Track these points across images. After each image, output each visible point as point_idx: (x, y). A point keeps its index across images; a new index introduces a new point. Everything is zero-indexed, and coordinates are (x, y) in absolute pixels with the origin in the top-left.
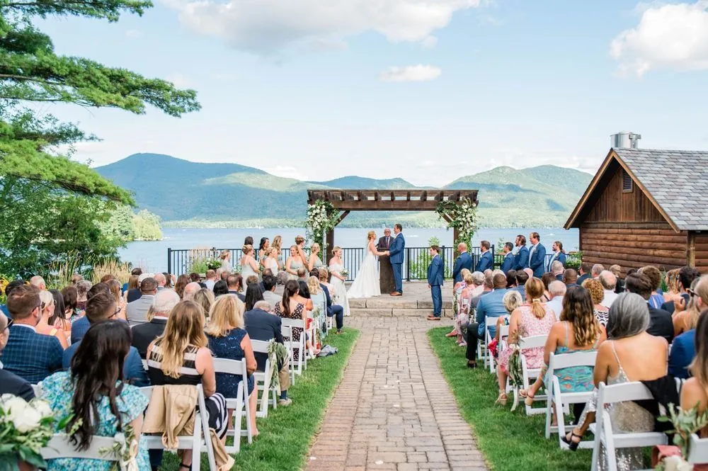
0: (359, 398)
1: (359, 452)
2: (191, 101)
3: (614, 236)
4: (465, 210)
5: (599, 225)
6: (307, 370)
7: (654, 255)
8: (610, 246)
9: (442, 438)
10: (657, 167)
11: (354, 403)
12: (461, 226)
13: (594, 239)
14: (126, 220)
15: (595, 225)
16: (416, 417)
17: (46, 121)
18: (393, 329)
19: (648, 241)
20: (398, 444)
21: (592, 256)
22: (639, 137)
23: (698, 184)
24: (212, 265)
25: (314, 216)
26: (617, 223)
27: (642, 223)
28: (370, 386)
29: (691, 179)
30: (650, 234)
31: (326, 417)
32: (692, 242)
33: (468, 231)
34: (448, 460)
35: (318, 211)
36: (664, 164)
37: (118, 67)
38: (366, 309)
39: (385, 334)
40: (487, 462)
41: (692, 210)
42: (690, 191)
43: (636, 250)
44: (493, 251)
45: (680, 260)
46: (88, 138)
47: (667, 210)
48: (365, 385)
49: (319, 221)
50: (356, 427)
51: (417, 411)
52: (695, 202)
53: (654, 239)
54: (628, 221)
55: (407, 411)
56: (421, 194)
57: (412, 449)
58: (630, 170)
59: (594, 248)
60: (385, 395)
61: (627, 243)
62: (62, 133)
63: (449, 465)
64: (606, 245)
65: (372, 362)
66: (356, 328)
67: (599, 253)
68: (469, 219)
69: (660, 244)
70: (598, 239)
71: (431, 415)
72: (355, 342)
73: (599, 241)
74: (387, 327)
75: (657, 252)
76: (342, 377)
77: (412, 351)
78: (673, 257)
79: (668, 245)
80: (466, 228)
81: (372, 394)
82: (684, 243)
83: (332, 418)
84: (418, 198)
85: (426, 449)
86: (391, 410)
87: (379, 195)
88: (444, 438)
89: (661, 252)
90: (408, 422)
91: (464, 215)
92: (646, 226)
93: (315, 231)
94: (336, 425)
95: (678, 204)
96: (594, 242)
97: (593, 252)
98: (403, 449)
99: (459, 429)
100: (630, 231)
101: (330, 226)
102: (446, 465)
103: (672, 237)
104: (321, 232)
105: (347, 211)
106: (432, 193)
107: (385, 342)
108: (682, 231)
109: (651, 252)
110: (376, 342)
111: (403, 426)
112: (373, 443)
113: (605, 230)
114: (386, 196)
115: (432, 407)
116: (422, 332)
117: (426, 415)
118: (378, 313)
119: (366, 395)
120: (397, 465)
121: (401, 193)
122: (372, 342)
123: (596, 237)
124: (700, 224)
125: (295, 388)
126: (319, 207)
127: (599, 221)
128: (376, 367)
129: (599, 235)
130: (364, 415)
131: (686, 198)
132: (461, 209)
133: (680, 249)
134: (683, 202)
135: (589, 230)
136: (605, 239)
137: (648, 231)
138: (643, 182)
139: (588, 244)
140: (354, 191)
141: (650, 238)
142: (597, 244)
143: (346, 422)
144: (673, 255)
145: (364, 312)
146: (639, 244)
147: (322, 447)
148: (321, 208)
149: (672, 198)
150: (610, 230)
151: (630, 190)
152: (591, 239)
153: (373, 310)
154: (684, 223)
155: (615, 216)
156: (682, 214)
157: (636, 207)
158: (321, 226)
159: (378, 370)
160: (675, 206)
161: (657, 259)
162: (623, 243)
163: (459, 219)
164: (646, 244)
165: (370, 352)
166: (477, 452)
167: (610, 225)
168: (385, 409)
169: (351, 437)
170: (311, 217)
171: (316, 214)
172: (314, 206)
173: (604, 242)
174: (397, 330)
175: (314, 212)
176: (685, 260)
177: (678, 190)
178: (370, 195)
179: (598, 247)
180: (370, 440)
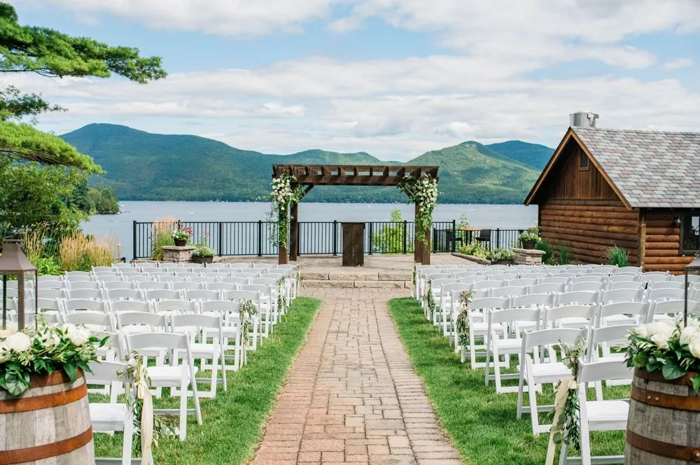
0: (322, 357)
1: (322, 397)
2: (156, 68)
3: (570, 213)
4: (426, 186)
5: (557, 202)
6: (274, 333)
7: (608, 231)
8: (568, 222)
9: (395, 387)
10: (612, 146)
11: (317, 360)
12: (422, 201)
13: (552, 215)
14: (82, 192)
15: (554, 202)
16: (373, 372)
17: (8, 93)
18: (354, 298)
19: (602, 218)
20: (356, 392)
21: (551, 232)
22: (596, 116)
23: (652, 163)
24: (178, 237)
25: (279, 190)
26: (574, 200)
27: (597, 200)
28: (332, 347)
29: (644, 158)
30: (605, 211)
31: (292, 372)
32: (643, 219)
33: (429, 206)
34: (399, 403)
35: (282, 185)
36: (620, 143)
37: (82, 36)
38: (329, 281)
39: (347, 304)
40: (433, 404)
41: (645, 188)
42: (643, 170)
43: (592, 227)
44: (454, 226)
45: (632, 236)
46: (52, 108)
47: (620, 188)
48: (327, 346)
49: (284, 195)
50: (319, 380)
51: (374, 367)
52: (648, 181)
53: (608, 216)
54: (583, 198)
55: (365, 367)
56: (384, 170)
57: (368, 395)
58: (587, 148)
59: (552, 224)
60: (346, 354)
61: (583, 219)
62: (26, 104)
63: (400, 407)
64: (563, 221)
65: (334, 328)
66: (319, 298)
67: (557, 228)
68: (429, 194)
69: (613, 221)
70: (556, 215)
71: (387, 370)
72: (318, 311)
73: (557, 218)
74: (348, 297)
75: (611, 228)
76: (306, 340)
77: (372, 318)
78: (626, 234)
79: (621, 222)
80: (426, 203)
81: (333, 354)
82: (636, 219)
83: (298, 372)
84: (381, 174)
85: (381, 396)
86: (351, 366)
87: (342, 170)
88: (397, 387)
89: (615, 228)
90: (366, 376)
91: (424, 191)
92: (601, 203)
93: (280, 205)
94: (301, 378)
95: (631, 183)
96: (552, 218)
97: (551, 228)
98: (361, 396)
99: (411, 381)
100: (586, 208)
101: (295, 200)
102: (397, 407)
103: (625, 214)
104: (285, 206)
105: (311, 186)
106: (394, 168)
107: (347, 311)
108: (633, 208)
109: (605, 228)
110: (338, 311)
111: (361, 379)
112: (333, 391)
113: (563, 207)
114: (349, 171)
115: (388, 364)
116: (382, 302)
117: (382, 370)
118: (340, 284)
119: (329, 354)
120: (354, 407)
121: (364, 168)
122: (335, 311)
123: (554, 213)
124: (651, 202)
125: (263, 349)
126: (283, 181)
127: (558, 198)
128: (338, 332)
129: (557, 212)
130: (326, 370)
131: (639, 177)
132: (422, 185)
133: (632, 226)
134: (637, 180)
135: (548, 207)
136: (563, 215)
137: (603, 208)
138: (599, 161)
139: (546, 220)
140: (318, 166)
141: (605, 214)
142: (555, 221)
143: (310, 375)
144: (626, 231)
145: (326, 284)
146: (594, 220)
147: (288, 394)
148: (286, 182)
149: (626, 176)
150: (568, 207)
151: (587, 168)
152: (549, 215)
153: (336, 281)
154: (636, 200)
155: (572, 193)
156: (634, 192)
157: (592, 184)
158: (285, 200)
159: (339, 335)
160: (628, 183)
161: (610, 235)
162: (579, 219)
163: (420, 194)
164: (601, 221)
165: (332, 320)
166: (425, 397)
167: (567, 202)
168: (346, 366)
169: (314, 387)
170: (276, 191)
171: (281, 188)
172: (279, 180)
173: (562, 218)
174: (359, 300)
175: (279, 185)
176: (636, 236)
177: (632, 169)
178: (334, 170)
179: (556, 223)
180: (332, 389)
